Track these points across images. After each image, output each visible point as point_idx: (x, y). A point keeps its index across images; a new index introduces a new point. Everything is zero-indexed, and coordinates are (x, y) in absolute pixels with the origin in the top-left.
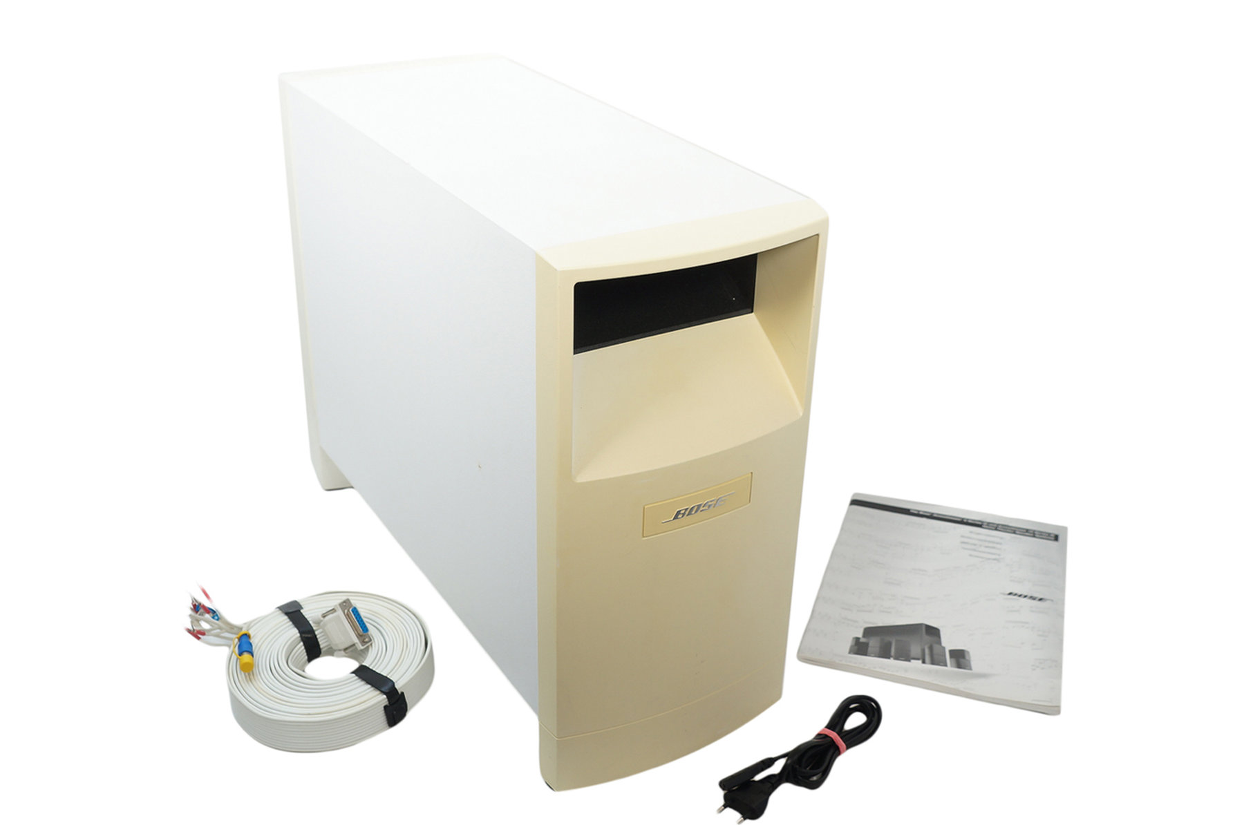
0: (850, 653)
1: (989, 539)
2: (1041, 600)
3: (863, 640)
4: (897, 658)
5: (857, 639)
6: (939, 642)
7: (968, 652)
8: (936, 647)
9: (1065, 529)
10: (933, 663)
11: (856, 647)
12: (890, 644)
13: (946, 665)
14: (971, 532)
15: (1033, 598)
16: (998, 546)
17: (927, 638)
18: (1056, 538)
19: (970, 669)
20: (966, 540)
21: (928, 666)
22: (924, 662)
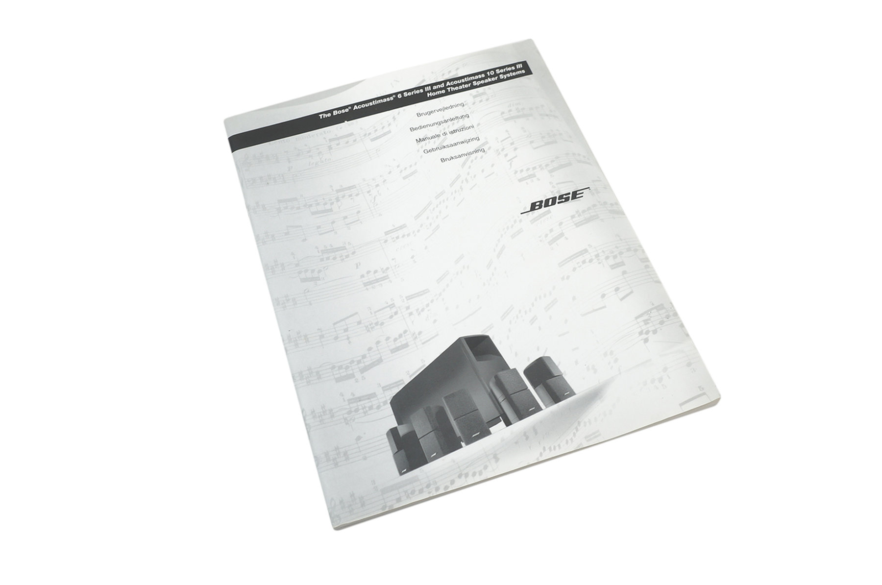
0: (401, 474)
1: (449, 114)
2: (575, 195)
3: (403, 431)
4: (469, 441)
5: (393, 432)
6: (504, 366)
7: (549, 358)
8: (502, 375)
9: (530, 43)
10: (521, 417)
11: (402, 452)
12: (441, 413)
13: (539, 409)
14: (419, 115)
15: (564, 198)
16: (466, 122)
17: (483, 366)
18: (525, 69)
19: (572, 393)
20: (421, 134)
21: (519, 426)
22: (508, 423)
